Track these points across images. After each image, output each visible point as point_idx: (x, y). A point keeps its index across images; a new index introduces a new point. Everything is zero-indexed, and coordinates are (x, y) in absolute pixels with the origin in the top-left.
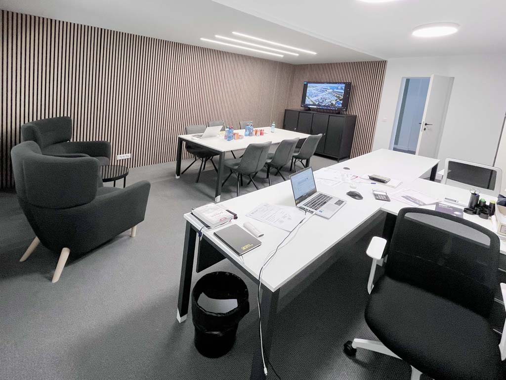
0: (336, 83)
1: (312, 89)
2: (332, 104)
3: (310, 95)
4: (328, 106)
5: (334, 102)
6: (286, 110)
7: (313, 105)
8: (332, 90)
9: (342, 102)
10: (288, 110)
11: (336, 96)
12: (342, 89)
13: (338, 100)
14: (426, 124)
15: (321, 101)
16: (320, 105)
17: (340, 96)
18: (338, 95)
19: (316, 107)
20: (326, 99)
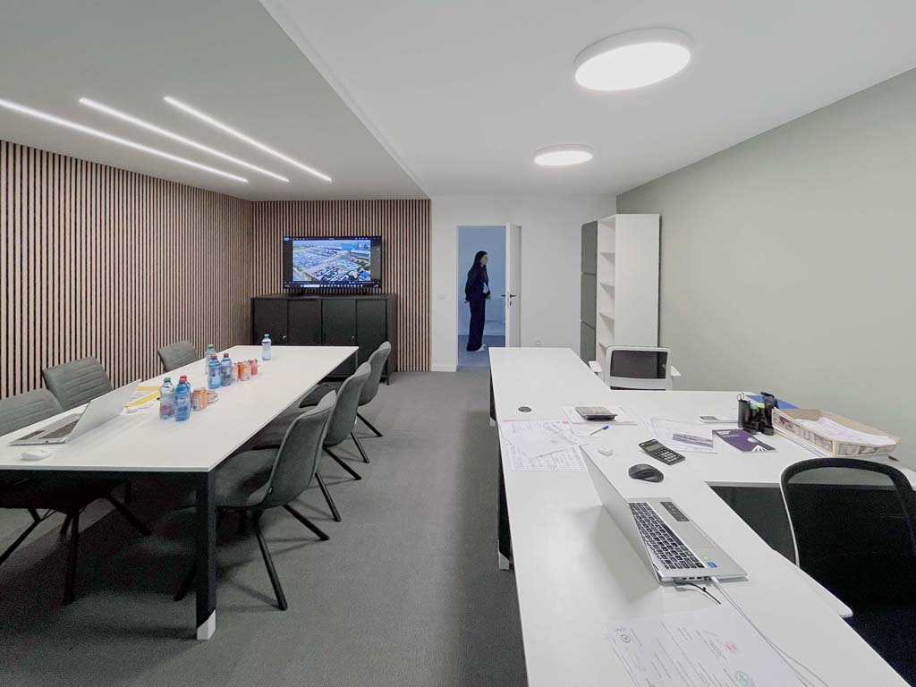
0: (353, 238)
1: (301, 250)
2: (352, 278)
3: (300, 263)
4: (345, 282)
5: (355, 274)
6: (253, 300)
7: (311, 283)
8: (346, 251)
9: (369, 272)
10: (259, 299)
11: (357, 262)
12: (366, 248)
13: (362, 269)
14: (511, 296)
15: (327, 274)
16: (327, 282)
17: (365, 262)
18: (360, 261)
19: (318, 286)
20: (338, 269)
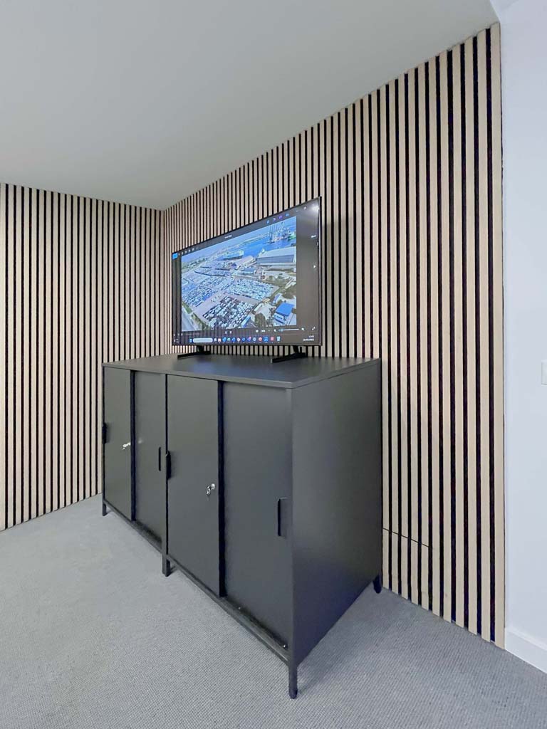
1: (192, 271)
2: (260, 318)
3: (190, 296)
4: (248, 331)
5: (265, 310)
7: (202, 334)
8: (251, 259)
9: (293, 302)
11: (270, 281)
13: (280, 297)
15: (222, 314)
16: (221, 332)
17: (286, 276)
18: (275, 275)
19: (210, 340)
20: (237, 302)
